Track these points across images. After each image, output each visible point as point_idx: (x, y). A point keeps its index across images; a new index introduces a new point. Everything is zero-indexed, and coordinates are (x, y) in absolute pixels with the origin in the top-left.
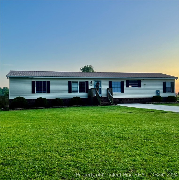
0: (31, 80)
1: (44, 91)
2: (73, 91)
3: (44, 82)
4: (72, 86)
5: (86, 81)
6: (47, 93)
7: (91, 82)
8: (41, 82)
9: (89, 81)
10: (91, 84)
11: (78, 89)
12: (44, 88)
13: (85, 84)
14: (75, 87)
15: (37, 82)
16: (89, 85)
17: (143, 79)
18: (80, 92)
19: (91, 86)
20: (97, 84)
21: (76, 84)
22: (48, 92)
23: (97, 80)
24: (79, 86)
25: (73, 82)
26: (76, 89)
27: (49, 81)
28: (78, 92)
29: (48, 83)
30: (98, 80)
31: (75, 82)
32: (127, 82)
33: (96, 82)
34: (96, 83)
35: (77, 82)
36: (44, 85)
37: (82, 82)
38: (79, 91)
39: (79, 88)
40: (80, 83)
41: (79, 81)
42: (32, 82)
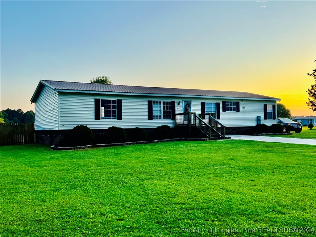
0: (94, 98)
1: (113, 116)
2: (154, 117)
3: (114, 101)
4: (154, 109)
5: (172, 102)
6: (118, 119)
7: (180, 102)
8: (109, 101)
9: (177, 101)
10: (178, 106)
11: (161, 114)
12: (114, 112)
13: (171, 106)
14: (157, 110)
15: (103, 101)
16: (177, 107)
17: (242, 100)
18: (163, 118)
19: (178, 109)
20: (186, 105)
21: (159, 105)
22: (120, 117)
23: (186, 100)
24: (162, 108)
25: (154, 102)
26: (158, 114)
27: (121, 100)
28: (161, 118)
29: (120, 102)
30: (189, 100)
31: (157, 102)
32: (224, 103)
33: (186, 103)
34: (184, 104)
35: (160, 103)
36: (114, 107)
37: (167, 103)
38: (162, 116)
39: (162, 112)
40: (164, 103)
41: (162, 100)
42: (96, 100)
